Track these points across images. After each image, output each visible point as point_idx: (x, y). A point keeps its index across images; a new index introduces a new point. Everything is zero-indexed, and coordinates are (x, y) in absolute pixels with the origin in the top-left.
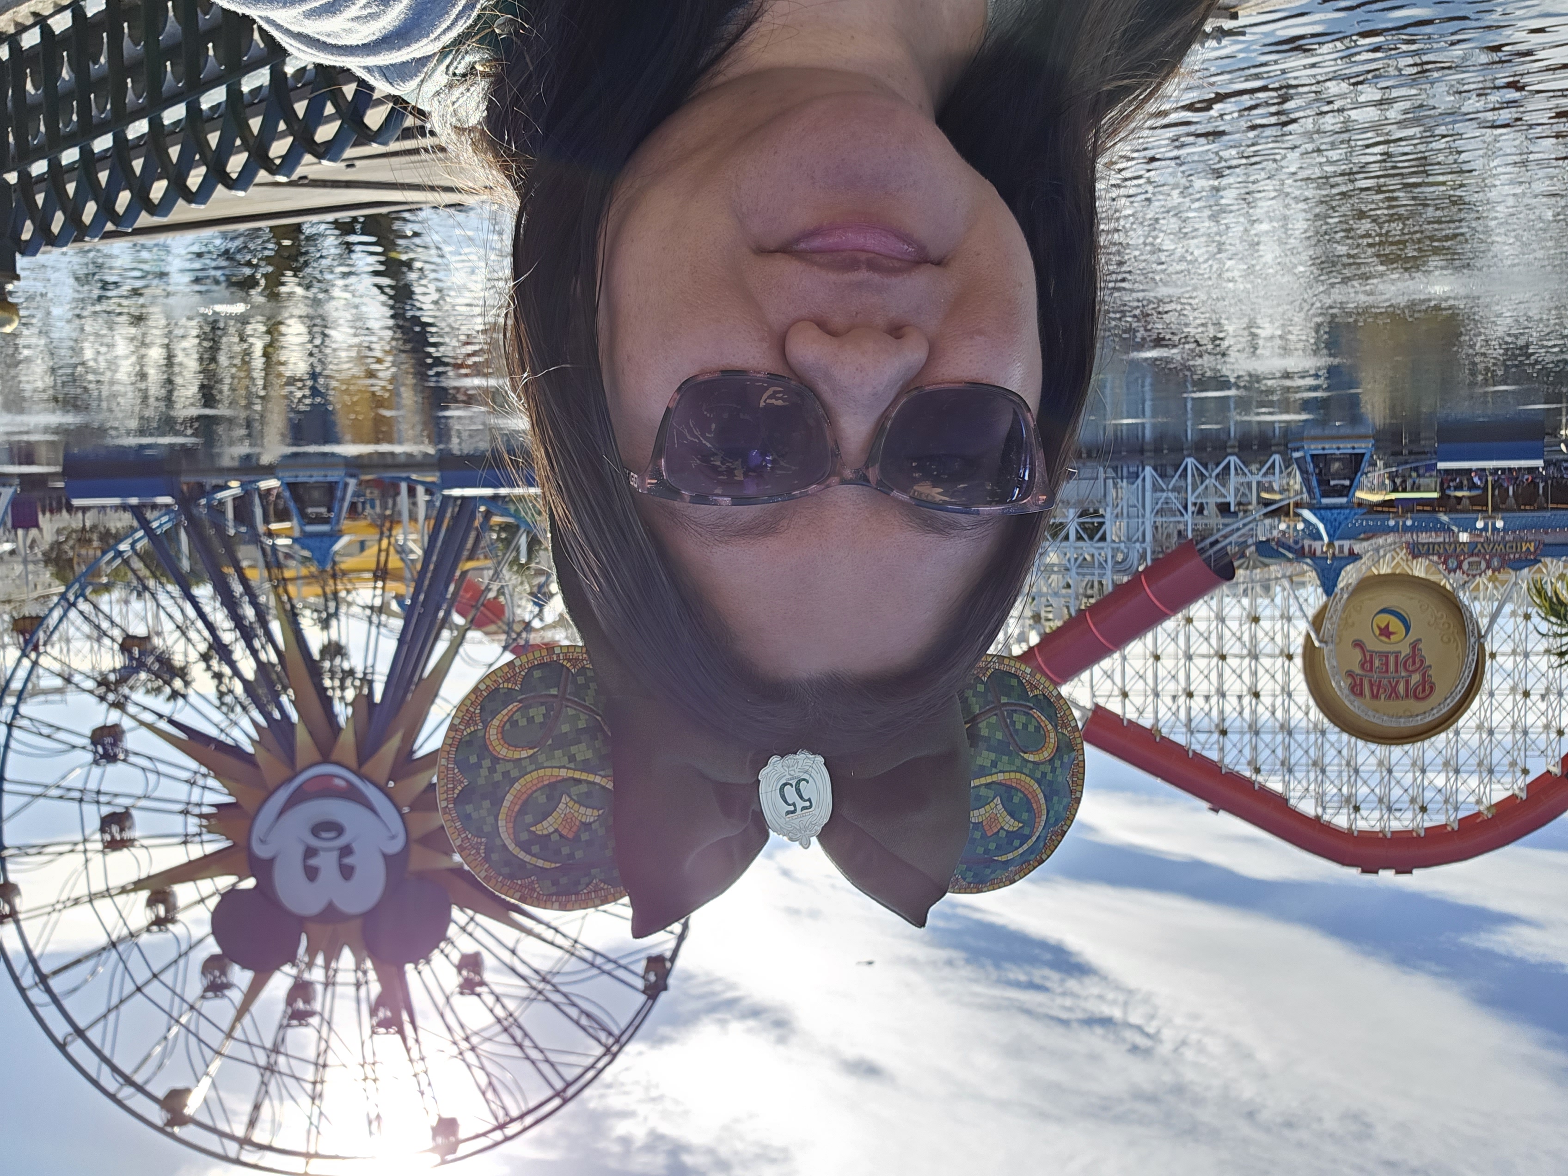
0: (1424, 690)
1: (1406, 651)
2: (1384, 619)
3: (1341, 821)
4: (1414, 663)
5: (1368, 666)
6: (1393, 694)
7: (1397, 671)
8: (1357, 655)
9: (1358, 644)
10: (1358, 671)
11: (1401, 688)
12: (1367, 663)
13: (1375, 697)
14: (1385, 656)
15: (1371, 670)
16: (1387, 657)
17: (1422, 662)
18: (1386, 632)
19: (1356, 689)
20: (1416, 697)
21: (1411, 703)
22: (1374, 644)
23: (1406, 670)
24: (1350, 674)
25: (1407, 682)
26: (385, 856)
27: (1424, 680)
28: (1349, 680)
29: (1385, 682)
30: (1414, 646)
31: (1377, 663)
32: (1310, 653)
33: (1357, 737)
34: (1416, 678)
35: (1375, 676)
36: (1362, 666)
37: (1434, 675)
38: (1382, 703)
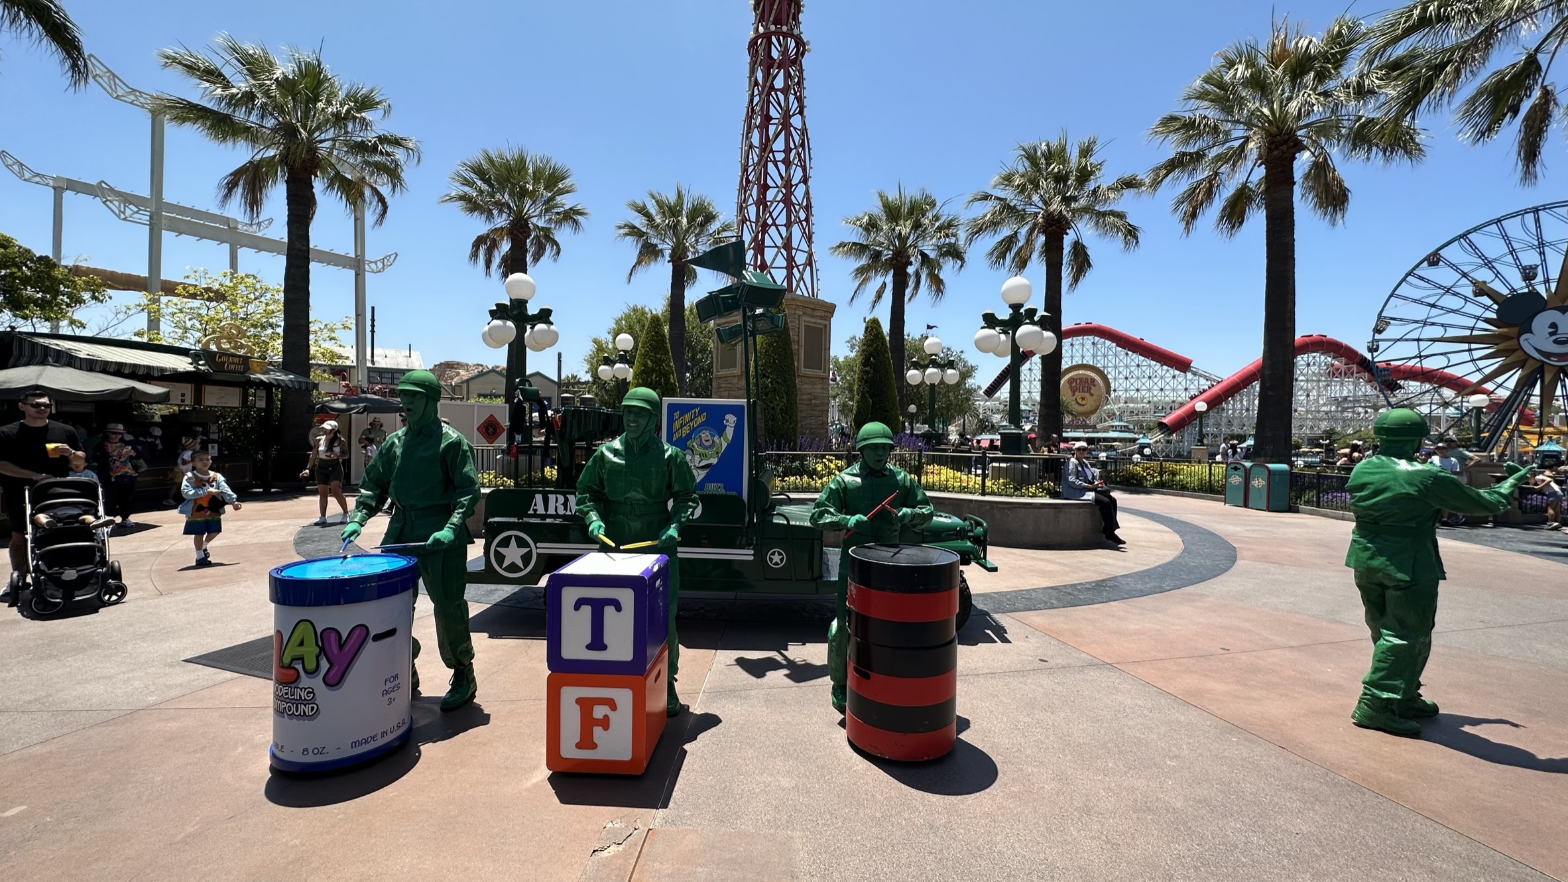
0: (1071, 381)
1: (1077, 393)
2: (1084, 402)
3: (1097, 339)
4: (1074, 389)
6: (1081, 380)
7: (1079, 387)
8: (1092, 391)
9: (1092, 395)
10: (1093, 387)
11: (1078, 381)
13: (1087, 379)
14: (1083, 391)
15: (1088, 387)
17: (1072, 390)
18: (1083, 399)
19: (1093, 380)
20: (1073, 379)
21: (1075, 377)
22: (1087, 395)
23: (1077, 387)
24: (1095, 386)
25: (1076, 383)
26: (1532, 333)
27: (1071, 384)
28: (1095, 383)
29: (1083, 383)
30: (1074, 394)
31: (1086, 389)
32: (1108, 392)
34: (1074, 385)
35: (1086, 385)
36: (1091, 388)
37: (1068, 386)
38: (1084, 377)
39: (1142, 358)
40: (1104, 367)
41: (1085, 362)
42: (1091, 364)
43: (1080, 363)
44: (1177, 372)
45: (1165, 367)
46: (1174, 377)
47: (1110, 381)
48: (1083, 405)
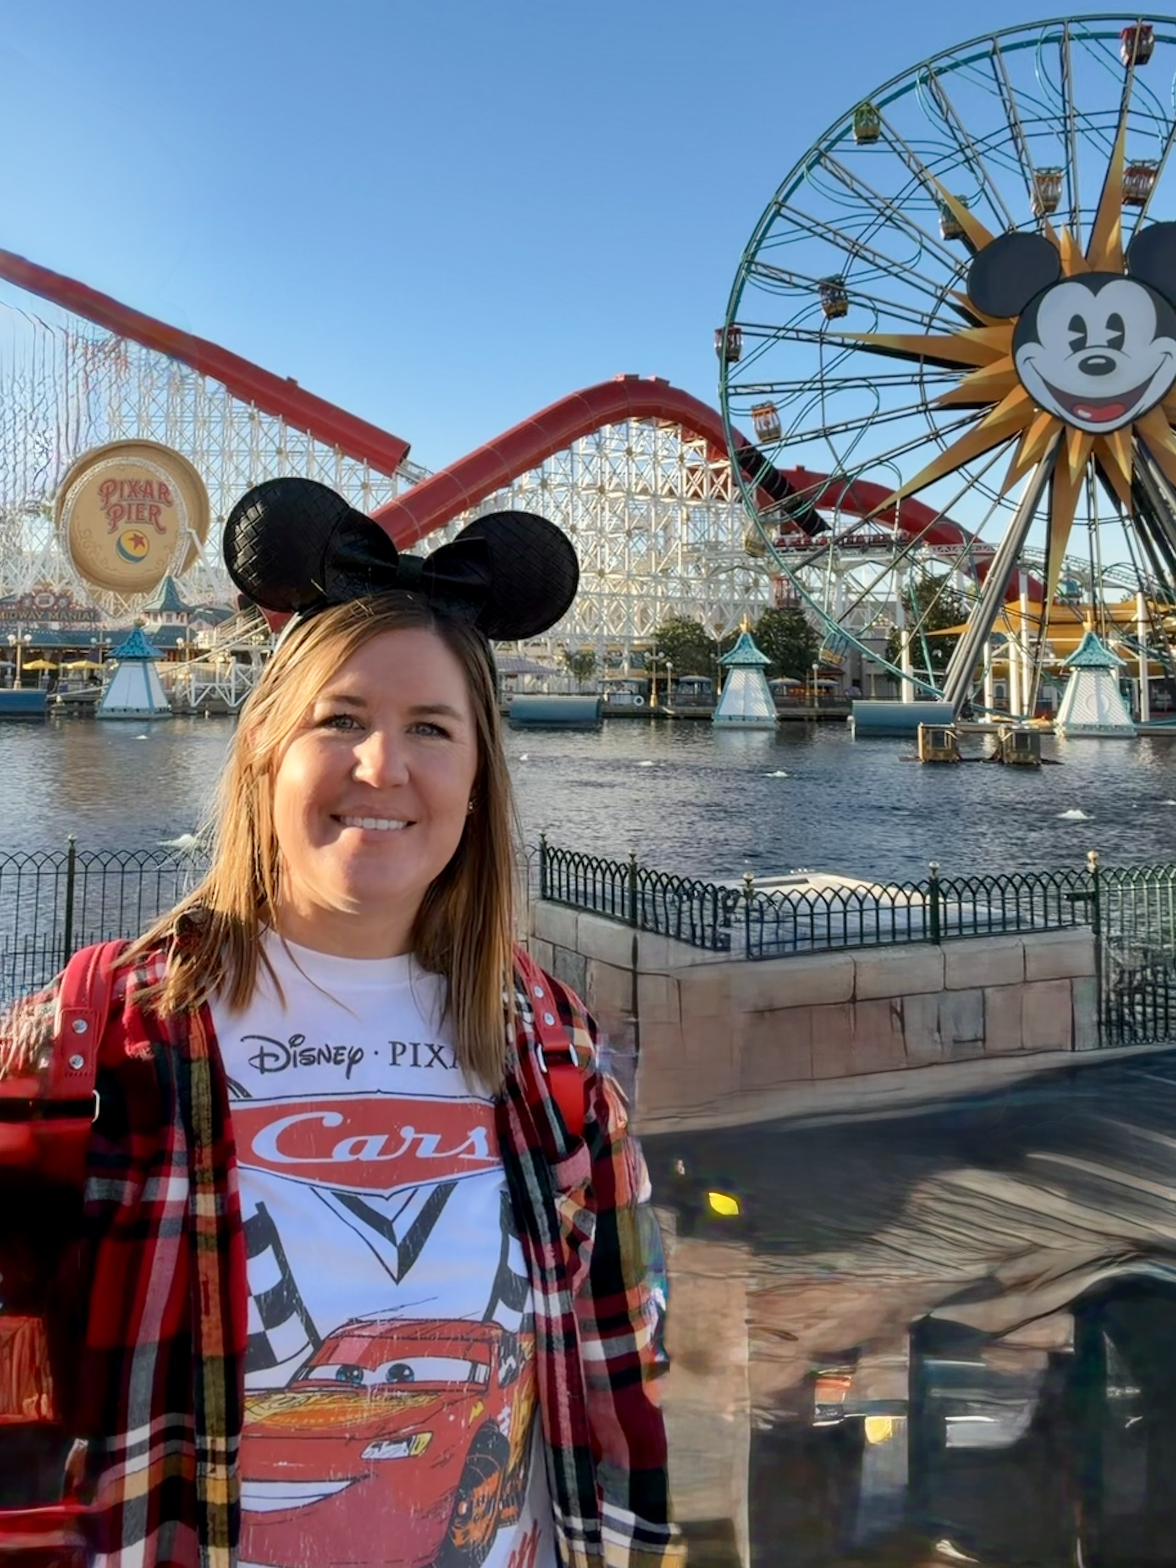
0: (108, 488)
1: (122, 524)
2: (139, 552)
4: (115, 513)
5: (155, 511)
6: (133, 485)
7: (130, 505)
9: (161, 530)
10: (162, 506)
11: (126, 490)
12: (155, 513)
13: (149, 483)
14: (140, 519)
15: (151, 506)
16: (137, 518)
17: (108, 513)
18: (138, 541)
19: (164, 490)
20: (113, 481)
21: (118, 478)
22: (147, 530)
23: (121, 506)
24: (169, 503)
25: (121, 495)
26: (1037, 340)
27: (108, 496)
28: (170, 498)
29: (140, 496)
30: (114, 528)
31: (146, 513)
32: (202, 524)
33: (166, 447)
34: (114, 499)
35: (148, 502)
36: (159, 511)
37: (98, 502)
38: (143, 478)
39: (291, 431)
40: (194, 452)
41: (146, 436)
42: (163, 442)
43: (132, 434)
44: (375, 476)
45: (348, 461)
46: (365, 486)
47: (210, 492)
48: (137, 560)
